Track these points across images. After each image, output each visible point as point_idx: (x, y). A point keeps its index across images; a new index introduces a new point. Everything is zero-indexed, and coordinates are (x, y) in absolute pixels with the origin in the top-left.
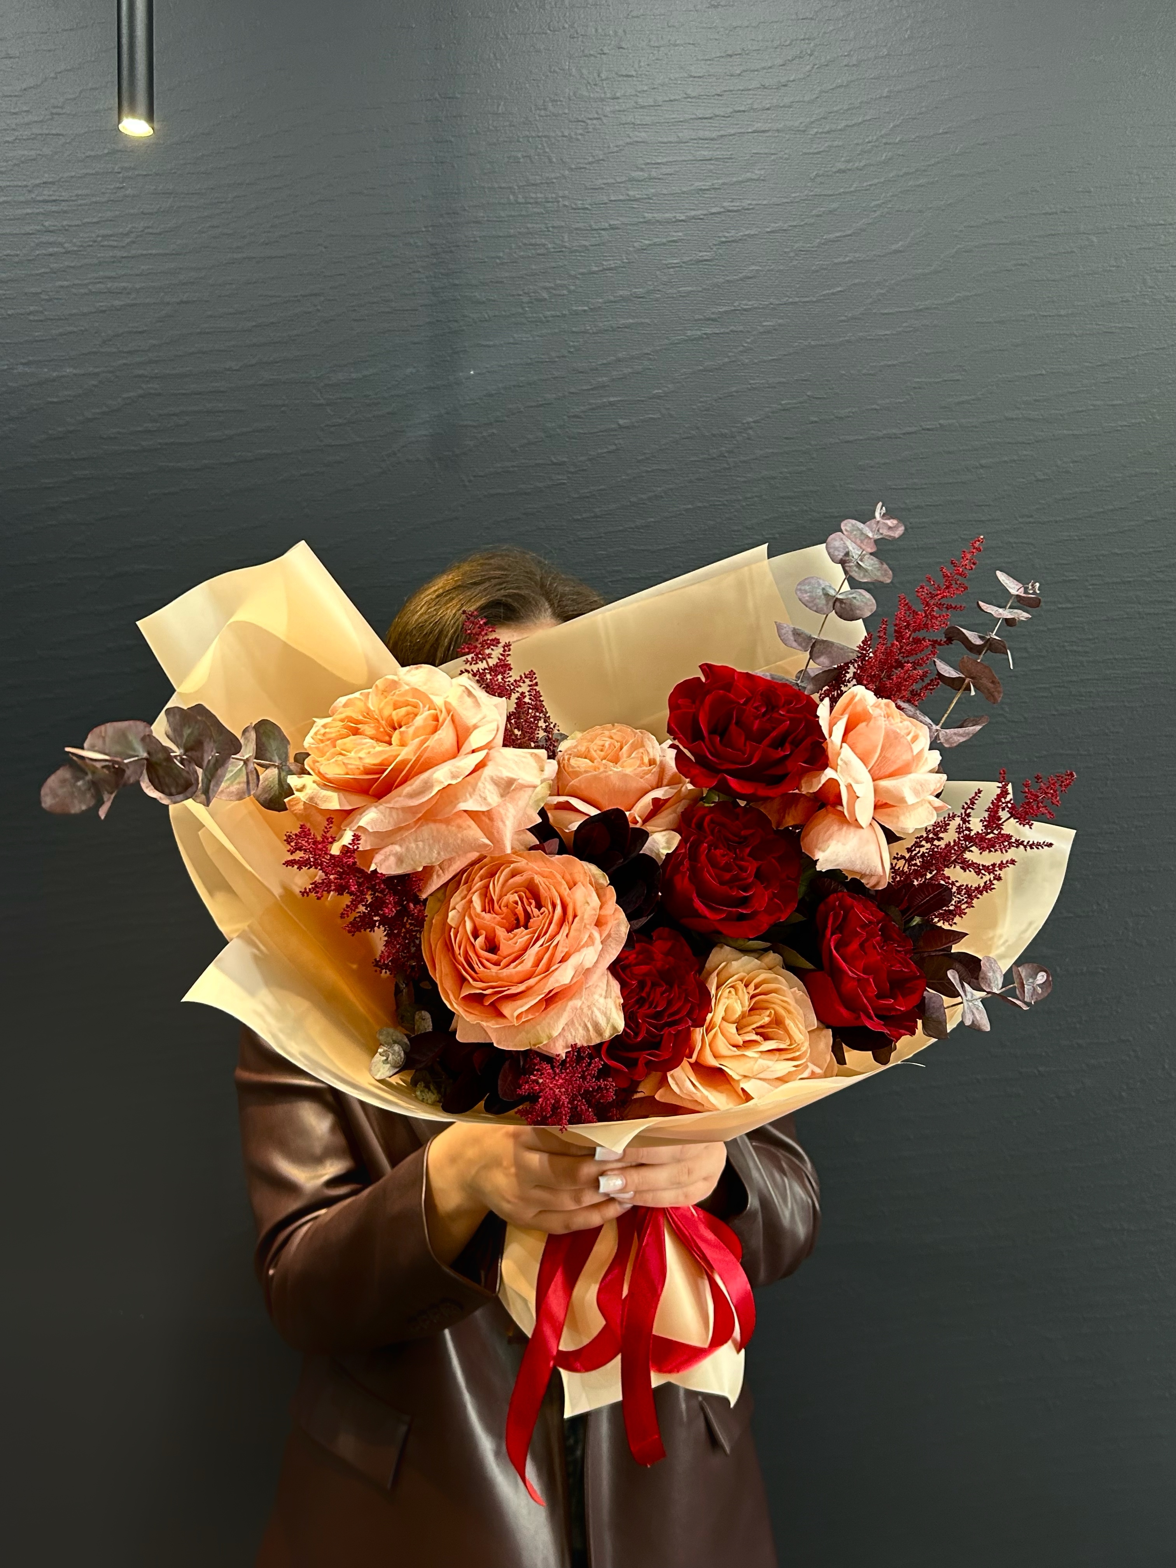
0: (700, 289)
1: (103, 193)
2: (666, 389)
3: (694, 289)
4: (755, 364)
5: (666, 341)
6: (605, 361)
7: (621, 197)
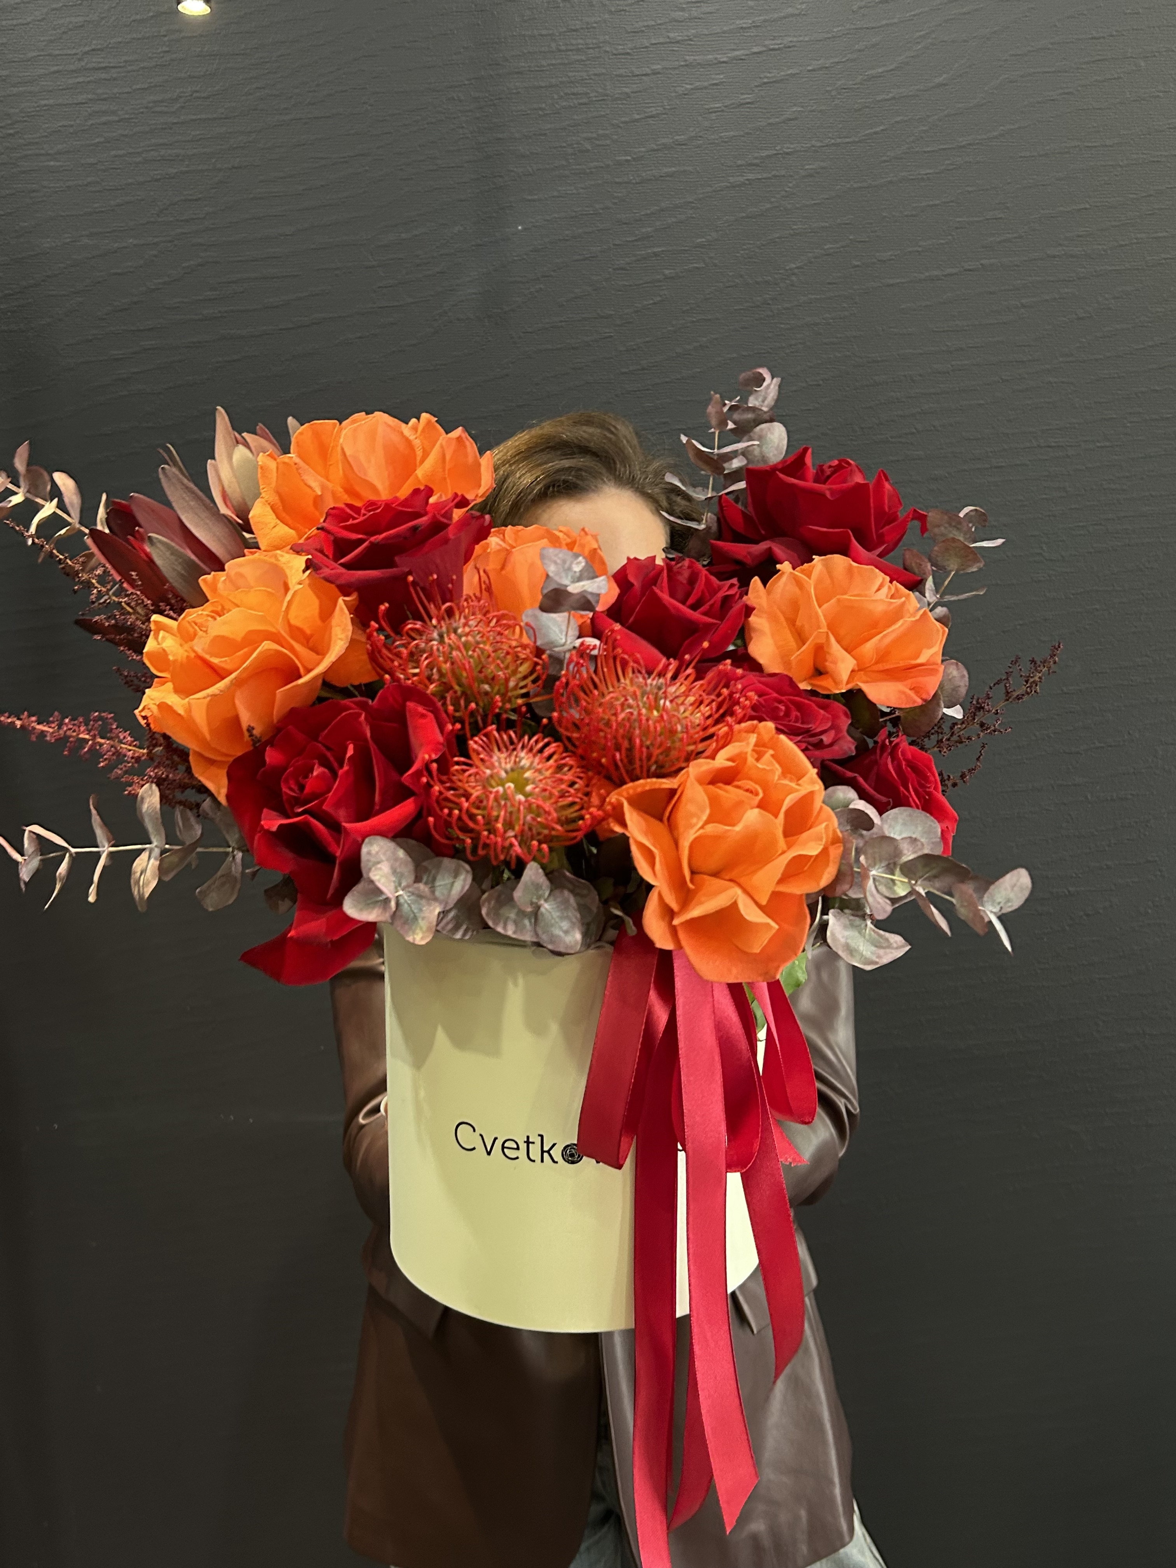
0: (742, 133)
1: (150, 58)
2: (709, 237)
3: (736, 133)
4: (797, 208)
5: (709, 189)
6: (649, 212)
7: (661, 40)
